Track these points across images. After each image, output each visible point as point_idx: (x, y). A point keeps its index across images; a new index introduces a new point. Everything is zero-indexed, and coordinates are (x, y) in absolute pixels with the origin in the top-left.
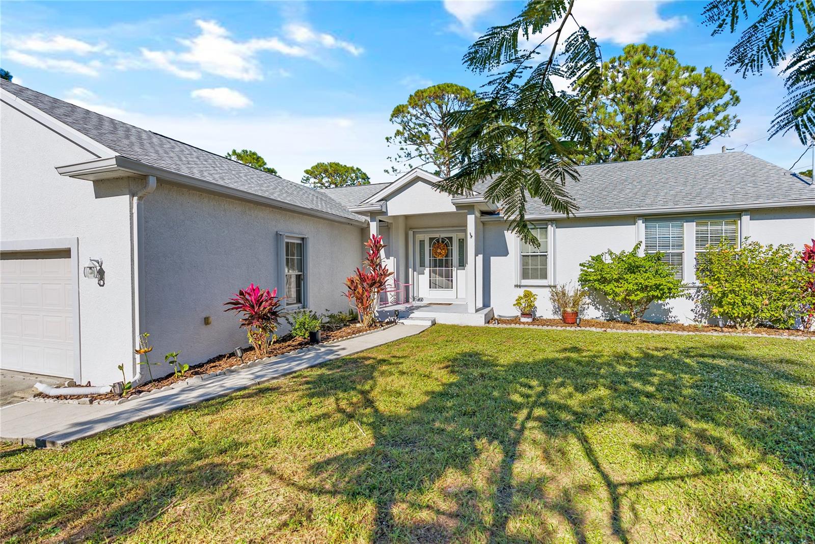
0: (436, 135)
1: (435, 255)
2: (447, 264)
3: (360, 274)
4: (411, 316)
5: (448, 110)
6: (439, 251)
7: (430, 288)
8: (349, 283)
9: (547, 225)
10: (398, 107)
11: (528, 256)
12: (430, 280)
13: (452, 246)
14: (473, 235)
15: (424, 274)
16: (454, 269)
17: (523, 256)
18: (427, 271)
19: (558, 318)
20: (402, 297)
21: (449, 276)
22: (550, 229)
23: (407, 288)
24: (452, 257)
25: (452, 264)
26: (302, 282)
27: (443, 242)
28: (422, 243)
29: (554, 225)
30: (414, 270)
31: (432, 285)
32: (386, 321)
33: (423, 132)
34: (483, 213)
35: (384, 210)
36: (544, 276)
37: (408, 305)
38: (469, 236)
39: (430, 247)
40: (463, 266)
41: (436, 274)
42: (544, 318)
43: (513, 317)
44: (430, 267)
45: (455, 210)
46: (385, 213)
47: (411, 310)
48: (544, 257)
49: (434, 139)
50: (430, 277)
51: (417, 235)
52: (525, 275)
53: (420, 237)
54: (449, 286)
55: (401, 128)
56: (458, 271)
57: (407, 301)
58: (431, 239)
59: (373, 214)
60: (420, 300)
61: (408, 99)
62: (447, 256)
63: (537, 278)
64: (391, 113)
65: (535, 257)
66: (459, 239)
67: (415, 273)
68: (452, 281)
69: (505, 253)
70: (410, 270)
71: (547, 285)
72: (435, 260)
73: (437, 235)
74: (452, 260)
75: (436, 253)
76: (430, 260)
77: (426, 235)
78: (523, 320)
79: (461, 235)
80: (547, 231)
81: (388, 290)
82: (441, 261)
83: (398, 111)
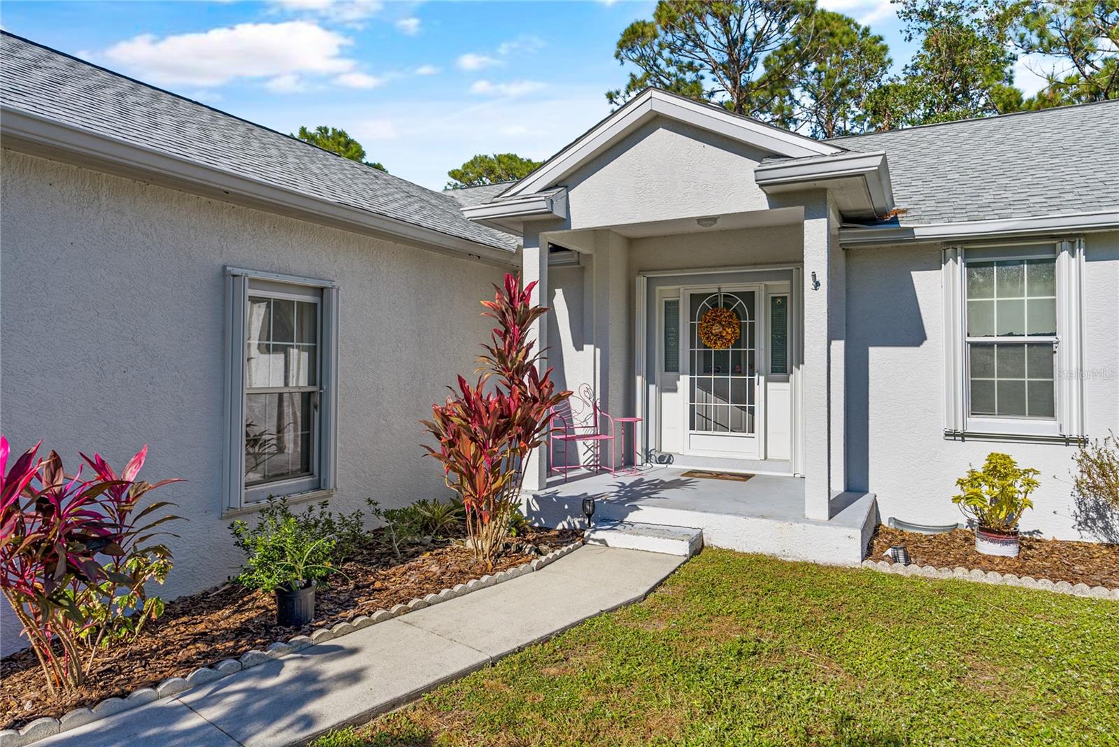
0: (717, 86)
1: (704, 341)
2: (740, 364)
3: (467, 398)
4: (632, 517)
5: (742, 30)
6: (716, 329)
7: (692, 428)
8: (438, 422)
9: (1054, 250)
10: (632, 26)
11: (991, 345)
12: (692, 408)
13: (752, 317)
14: (823, 278)
15: (675, 390)
16: (759, 380)
17: (973, 345)
18: (684, 382)
19: (1095, 541)
20: (615, 452)
21: (743, 397)
22: (1068, 264)
23: (629, 430)
24: (752, 345)
25: (752, 366)
26: (317, 414)
27: (727, 306)
28: (671, 308)
29: (1080, 253)
30: (650, 379)
31: (698, 421)
32: (560, 527)
33: (688, 80)
34: (849, 219)
35: (559, 212)
36: (1045, 407)
37: (628, 478)
38: (808, 283)
39: (692, 318)
40: (784, 371)
41: (708, 390)
42: (1047, 536)
43: (944, 528)
44: (692, 373)
45: (767, 207)
46: (564, 222)
47: (633, 495)
48: (1045, 350)
49: (712, 94)
50: (692, 399)
51: (658, 288)
52: (980, 402)
53: (665, 292)
54: (743, 425)
55: (639, 72)
56: (769, 384)
57: (629, 462)
58: (695, 299)
59: (530, 227)
60: (666, 459)
61: (653, 10)
62: (738, 343)
63: (1018, 411)
64: (618, 38)
65: (1011, 350)
66: (774, 299)
67: (652, 388)
68: (752, 411)
69: (914, 335)
70: (639, 379)
71: (1056, 434)
72: (707, 355)
73: (711, 288)
74: (752, 353)
75: (708, 335)
76: (692, 353)
77: (682, 288)
78: (986, 547)
79: (780, 287)
80: (1052, 272)
81: (579, 432)
82: (722, 356)
83: (633, 37)
